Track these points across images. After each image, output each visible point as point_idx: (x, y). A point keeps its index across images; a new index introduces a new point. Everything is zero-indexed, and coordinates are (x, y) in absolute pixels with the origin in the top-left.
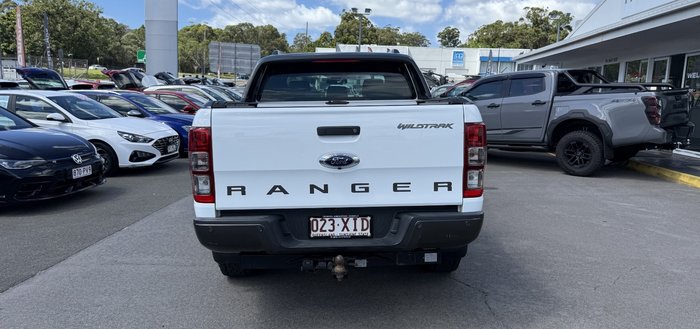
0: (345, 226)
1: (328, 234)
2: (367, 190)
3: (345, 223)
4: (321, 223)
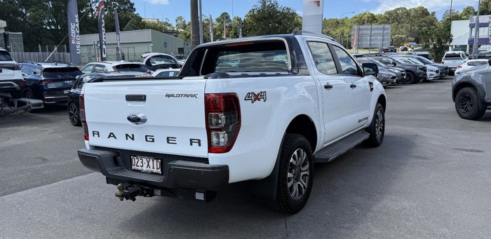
0: (148, 165)
1: (140, 168)
2: (153, 141)
3: (148, 162)
4: (136, 160)
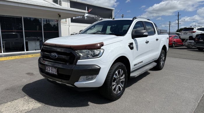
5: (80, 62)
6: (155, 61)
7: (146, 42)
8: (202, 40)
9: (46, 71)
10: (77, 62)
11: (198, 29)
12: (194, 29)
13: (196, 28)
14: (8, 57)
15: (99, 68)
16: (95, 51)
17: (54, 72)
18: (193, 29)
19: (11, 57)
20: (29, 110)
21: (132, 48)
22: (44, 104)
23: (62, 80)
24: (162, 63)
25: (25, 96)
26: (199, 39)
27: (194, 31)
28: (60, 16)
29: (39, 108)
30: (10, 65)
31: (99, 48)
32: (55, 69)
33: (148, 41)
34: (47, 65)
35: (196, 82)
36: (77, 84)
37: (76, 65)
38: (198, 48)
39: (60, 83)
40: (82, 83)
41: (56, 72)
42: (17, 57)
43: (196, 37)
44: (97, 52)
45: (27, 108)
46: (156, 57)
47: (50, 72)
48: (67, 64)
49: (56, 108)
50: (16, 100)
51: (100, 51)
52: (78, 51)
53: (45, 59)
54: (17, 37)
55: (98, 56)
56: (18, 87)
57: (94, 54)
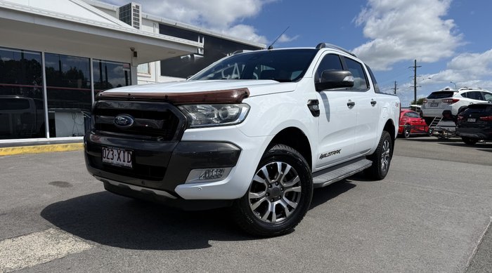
5: (191, 134)
6: (368, 157)
7: (348, 105)
8: (474, 120)
9: (105, 160)
10: (182, 133)
11: (464, 95)
12: (455, 93)
13: (458, 92)
14: (4, 149)
15: (237, 149)
16: (229, 107)
17: (124, 161)
18: (451, 94)
19: (13, 149)
20: (60, 257)
21: (316, 113)
22: (97, 244)
23: (146, 181)
24: (383, 163)
25: (48, 227)
26: (466, 117)
27: (454, 98)
28: (135, 54)
29: (85, 252)
30: (10, 166)
31: (238, 101)
32: (126, 154)
33: (352, 101)
34: (106, 146)
35: (468, 204)
36: (182, 190)
37: (180, 141)
38: (465, 139)
39: (139, 189)
40: (196, 188)
41: (128, 162)
42: (27, 149)
43: (459, 113)
44: (232, 110)
45: (54, 253)
46: (372, 147)
47: (115, 161)
48: (159, 140)
49: (129, 252)
50: (25, 235)
51: (241, 110)
52: (186, 106)
53: (101, 132)
54: (28, 107)
55: (237, 121)
56: (32, 209)
57: (225, 115)
